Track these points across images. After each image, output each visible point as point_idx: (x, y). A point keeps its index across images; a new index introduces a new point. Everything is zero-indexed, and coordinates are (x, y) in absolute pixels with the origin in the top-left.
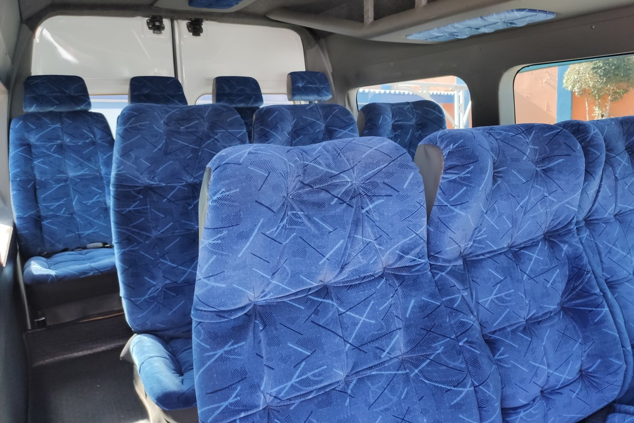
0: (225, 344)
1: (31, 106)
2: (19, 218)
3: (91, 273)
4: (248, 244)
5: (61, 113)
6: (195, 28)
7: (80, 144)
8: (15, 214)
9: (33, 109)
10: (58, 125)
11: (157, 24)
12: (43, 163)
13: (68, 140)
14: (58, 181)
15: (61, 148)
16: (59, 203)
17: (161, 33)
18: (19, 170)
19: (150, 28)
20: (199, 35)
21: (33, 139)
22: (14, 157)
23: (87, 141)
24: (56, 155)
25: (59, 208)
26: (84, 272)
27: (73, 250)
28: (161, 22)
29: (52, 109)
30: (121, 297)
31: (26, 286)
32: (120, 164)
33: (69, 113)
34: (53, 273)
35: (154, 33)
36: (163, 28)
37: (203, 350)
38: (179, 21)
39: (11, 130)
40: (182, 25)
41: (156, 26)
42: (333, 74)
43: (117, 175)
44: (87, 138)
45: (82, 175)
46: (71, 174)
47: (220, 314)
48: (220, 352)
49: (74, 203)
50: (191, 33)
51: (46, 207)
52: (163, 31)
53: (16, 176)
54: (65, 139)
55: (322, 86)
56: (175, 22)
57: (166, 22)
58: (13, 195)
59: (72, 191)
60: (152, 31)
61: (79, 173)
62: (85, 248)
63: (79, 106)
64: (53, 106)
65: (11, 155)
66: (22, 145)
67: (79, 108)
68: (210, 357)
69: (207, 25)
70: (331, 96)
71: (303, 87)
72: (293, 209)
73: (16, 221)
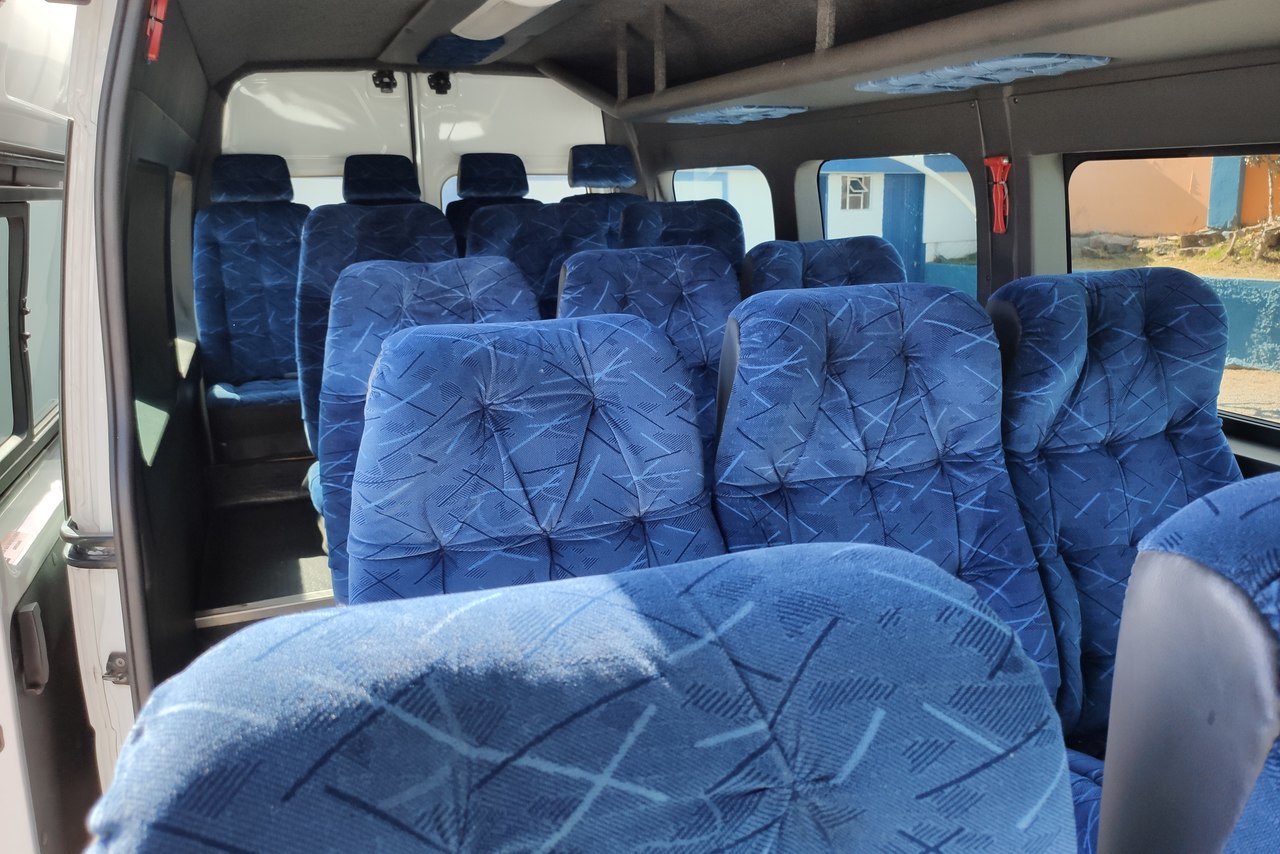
0: (342, 421)
1: (220, 195)
2: (202, 334)
3: (281, 402)
4: (361, 342)
5: (256, 204)
6: (440, 85)
7: (278, 244)
8: (199, 330)
9: (221, 199)
10: (252, 220)
11: (386, 80)
12: (233, 267)
13: (264, 239)
14: (251, 291)
15: (256, 249)
16: (250, 320)
17: (392, 92)
18: (203, 275)
19: (377, 85)
20: (445, 93)
21: (222, 237)
22: (199, 257)
23: (288, 241)
24: (249, 259)
25: (252, 325)
26: (273, 400)
27: (267, 379)
28: (392, 78)
29: (245, 199)
30: (302, 421)
31: (210, 411)
32: (306, 273)
33: (265, 203)
34: (237, 397)
35: (382, 91)
36: (395, 85)
37: (325, 423)
38: (418, 74)
39: (196, 226)
40: (422, 80)
41: (385, 82)
42: (639, 148)
43: (302, 284)
44: (288, 238)
45: (280, 285)
46: (268, 283)
47: (339, 398)
48: (337, 426)
49: (270, 320)
50: (434, 91)
51: (237, 324)
52: (394, 90)
53: (200, 282)
54: (261, 237)
55: (620, 166)
56: (413, 75)
57: (399, 77)
58: (198, 306)
59: (267, 305)
60: (379, 89)
61: (277, 283)
62: (282, 378)
63: (279, 195)
64: (246, 196)
65: (195, 256)
66: (208, 244)
67: (278, 198)
68: (329, 429)
69: (457, 79)
70: (634, 182)
71: (590, 168)
72: (405, 317)
73: (200, 338)
